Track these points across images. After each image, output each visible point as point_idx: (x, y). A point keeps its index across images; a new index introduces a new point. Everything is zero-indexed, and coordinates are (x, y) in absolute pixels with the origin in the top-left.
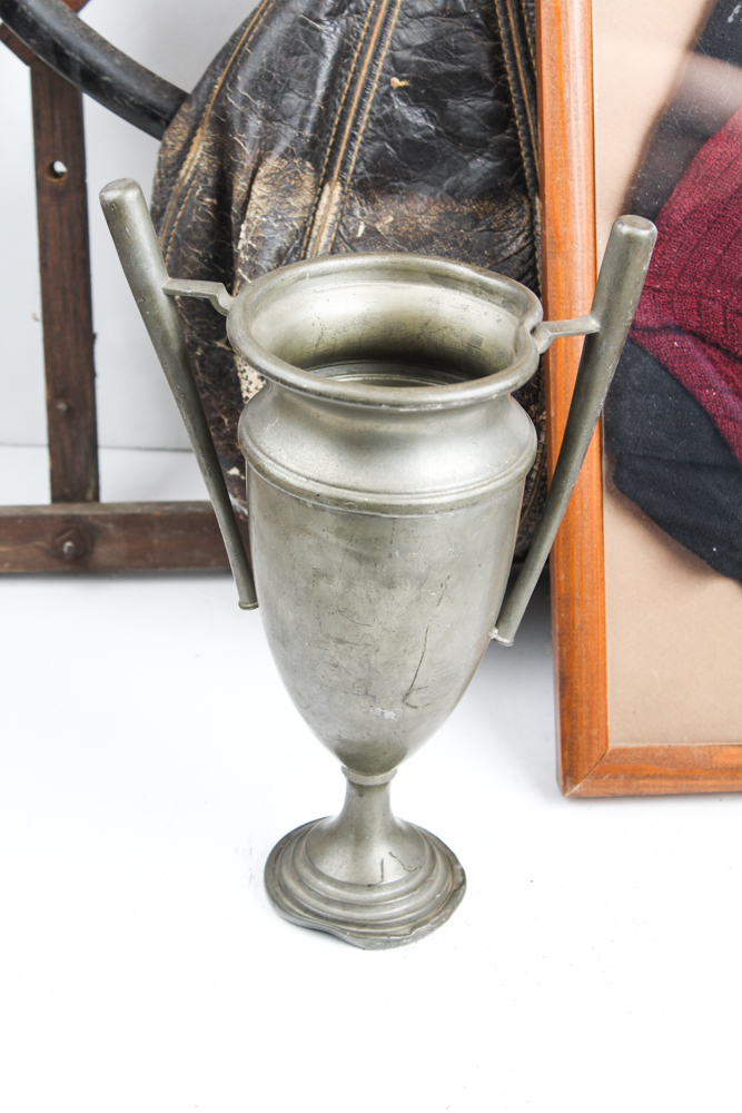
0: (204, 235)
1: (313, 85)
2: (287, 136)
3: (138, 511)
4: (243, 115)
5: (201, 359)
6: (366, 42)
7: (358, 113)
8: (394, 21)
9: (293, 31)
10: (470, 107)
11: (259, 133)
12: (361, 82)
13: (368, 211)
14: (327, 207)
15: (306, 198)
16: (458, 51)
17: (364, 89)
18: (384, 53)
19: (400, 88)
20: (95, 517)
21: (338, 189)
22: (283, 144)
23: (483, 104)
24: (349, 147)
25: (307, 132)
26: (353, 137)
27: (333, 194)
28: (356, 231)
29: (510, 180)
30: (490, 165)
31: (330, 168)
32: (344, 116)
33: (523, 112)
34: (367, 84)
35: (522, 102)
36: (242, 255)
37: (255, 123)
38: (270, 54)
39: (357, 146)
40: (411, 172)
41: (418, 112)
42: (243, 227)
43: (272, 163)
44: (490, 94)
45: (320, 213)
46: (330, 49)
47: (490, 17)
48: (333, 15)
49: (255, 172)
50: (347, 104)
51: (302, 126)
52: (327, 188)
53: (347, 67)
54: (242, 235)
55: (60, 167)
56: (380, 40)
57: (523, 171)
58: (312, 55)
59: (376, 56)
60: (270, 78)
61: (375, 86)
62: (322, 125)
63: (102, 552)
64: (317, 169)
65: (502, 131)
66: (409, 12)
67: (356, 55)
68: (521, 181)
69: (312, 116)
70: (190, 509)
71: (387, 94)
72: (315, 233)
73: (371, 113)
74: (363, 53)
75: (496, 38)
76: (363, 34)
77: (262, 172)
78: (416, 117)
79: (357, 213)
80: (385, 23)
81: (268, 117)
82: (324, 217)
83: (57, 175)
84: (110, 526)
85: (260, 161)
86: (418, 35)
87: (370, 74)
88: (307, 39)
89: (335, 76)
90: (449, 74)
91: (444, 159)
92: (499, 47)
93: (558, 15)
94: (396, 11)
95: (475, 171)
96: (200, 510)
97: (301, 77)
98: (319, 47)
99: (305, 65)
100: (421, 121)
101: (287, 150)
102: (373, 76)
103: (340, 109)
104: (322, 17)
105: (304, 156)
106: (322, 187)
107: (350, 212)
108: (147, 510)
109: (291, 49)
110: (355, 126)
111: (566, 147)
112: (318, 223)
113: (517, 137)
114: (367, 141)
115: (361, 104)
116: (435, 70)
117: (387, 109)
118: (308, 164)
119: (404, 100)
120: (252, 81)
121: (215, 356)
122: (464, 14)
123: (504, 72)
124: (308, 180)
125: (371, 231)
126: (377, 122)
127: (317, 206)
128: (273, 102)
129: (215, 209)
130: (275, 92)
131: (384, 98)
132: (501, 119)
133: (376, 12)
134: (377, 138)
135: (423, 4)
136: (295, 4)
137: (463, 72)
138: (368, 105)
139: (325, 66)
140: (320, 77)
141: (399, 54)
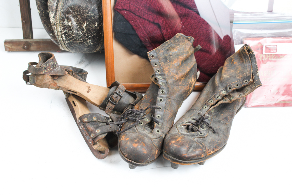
3: (38, 40)
5: (44, 14)
20: (30, 41)
63: (32, 48)
70: (48, 40)
84: (33, 43)
108: (40, 40)
121: (46, 13)
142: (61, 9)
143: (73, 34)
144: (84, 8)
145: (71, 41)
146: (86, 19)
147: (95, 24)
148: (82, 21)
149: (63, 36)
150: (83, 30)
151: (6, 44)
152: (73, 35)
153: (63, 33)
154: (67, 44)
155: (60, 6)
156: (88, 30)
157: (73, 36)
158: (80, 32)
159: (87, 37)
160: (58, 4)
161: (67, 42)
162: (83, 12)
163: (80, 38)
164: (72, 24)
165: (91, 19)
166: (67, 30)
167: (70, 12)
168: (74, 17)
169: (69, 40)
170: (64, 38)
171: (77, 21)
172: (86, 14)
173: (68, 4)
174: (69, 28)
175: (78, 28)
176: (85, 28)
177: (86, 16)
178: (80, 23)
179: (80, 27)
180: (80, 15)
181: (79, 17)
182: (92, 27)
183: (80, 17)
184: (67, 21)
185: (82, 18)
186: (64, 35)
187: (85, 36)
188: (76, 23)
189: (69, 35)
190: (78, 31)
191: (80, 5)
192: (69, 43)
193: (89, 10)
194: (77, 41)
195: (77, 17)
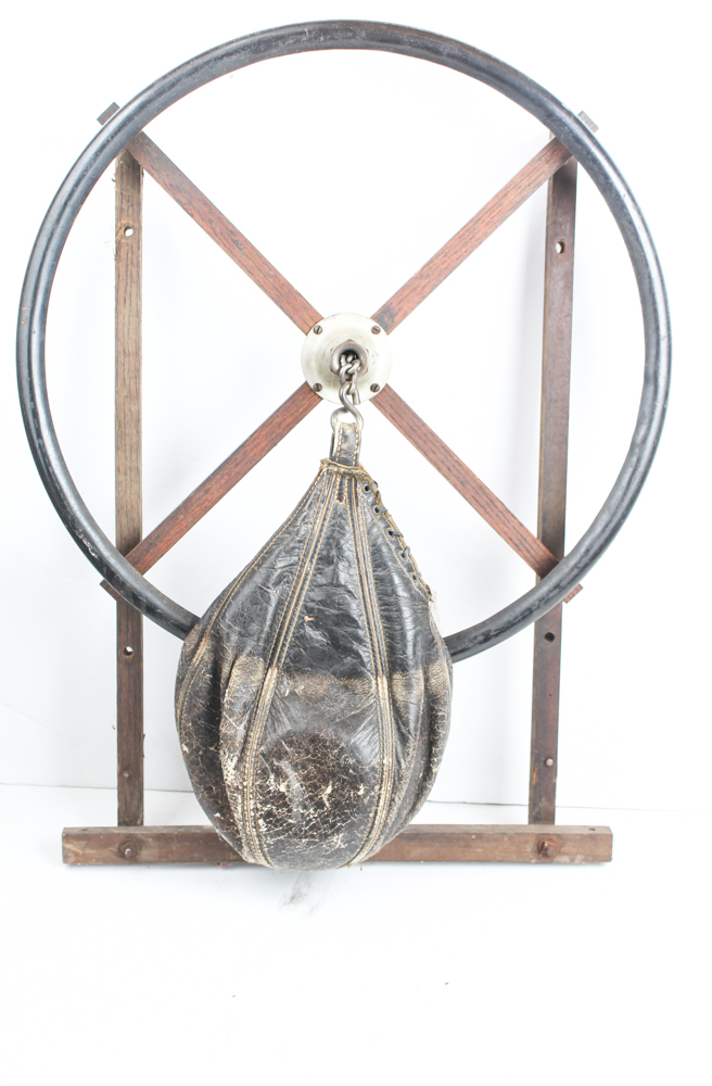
0: (205, 693)
1: (265, 619)
2: (250, 644)
3: (165, 831)
4: (228, 634)
5: (202, 756)
6: (292, 597)
7: (287, 633)
8: (306, 587)
9: (255, 592)
10: (345, 632)
11: (236, 643)
12: (289, 617)
13: (291, 683)
14: (270, 680)
15: (260, 676)
16: (339, 604)
17: (290, 621)
18: (301, 603)
19: (309, 621)
20: (142, 834)
21: (276, 670)
22: (249, 649)
23: (351, 630)
24: (282, 650)
25: (261, 644)
26: (284, 645)
27: (273, 673)
28: (285, 693)
30: (354, 661)
31: (272, 660)
32: (279, 634)
34: (292, 618)
36: (226, 705)
37: (234, 637)
38: (243, 604)
39: (286, 649)
40: (314, 663)
41: (318, 633)
42: (227, 691)
43: (242, 659)
44: (355, 625)
45: (266, 683)
46: (274, 602)
48: (277, 584)
49: (234, 663)
50: (281, 628)
51: (258, 640)
52: (270, 670)
53: (282, 610)
54: (226, 695)
55: (129, 649)
56: (299, 596)
58: (265, 604)
59: (296, 605)
60: (242, 615)
61: (296, 620)
62: (267, 641)
63: (144, 854)
64: (265, 661)
66: (315, 584)
67: (287, 604)
69: (263, 635)
70: (193, 831)
71: (302, 624)
72: (263, 693)
73: (294, 633)
74: (290, 603)
76: (290, 594)
77: (237, 663)
78: (316, 635)
79: (285, 683)
80: (302, 589)
81: (241, 635)
82: (268, 685)
83: (129, 654)
84: (150, 840)
85: (236, 657)
86: (318, 595)
87: (294, 613)
88: (262, 596)
89: (275, 614)
90: (334, 615)
91: (330, 657)
94: (308, 582)
95: (347, 664)
96: (199, 831)
97: (258, 615)
98: (268, 601)
99: (261, 610)
100: (320, 638)
101: (251, 652)
102: (295, 611)
103: (278, 631)
104: (270, 585)
105: (259, 655)
106: (268, 670)
107: (282, 682)
108: (170, 831)
109: (254, 601)
110: (285, 639)
112: (265, 688)
113: (368, 647)
114: (291, 647)
115: (288, 628)
116: (328, 613)
117: (302, 632)
118: (261, 659)
119: (311, 627)
120: (233, 617)
121: (209, 755)
122: (342, 586)
124: (261, 666)
125: (293, 693)
126: (297, 638)
127: (265, 679)
128: (244, 628)
129: (211, 680)
130: (245, 622)
131: (301, 626)
133: (297, 583)
134: (296, 646)
135: (321, 580)
136: (258, 579)
137: (342, 614)
138: (292, 629)
139: (271, 610)
140: (269, 616)
141: (309, 604)
142: (260, 744)
143: (290, 817)
144: (328, 744)
145: (282, 837)
146: (333, 775)
147: (359, 790)
148: (319, 780)
149: (261, 822)
150: (320, 805)
151: (68, 842)
152: (290, 821)
153: (261, 815)
154: (269, 845)
155: (256, 735)
156: (336, 805)
157: (290, 824)
158: (311, 811)
159: (333, 826)
160: (248, 729)
161: (271, 841)
162: (325, 755)
163: (311, 829)
164: (288, 786)
165: (347, 774)
166: (273, 804)
167: (286, 753)
168: (295, 767)
169: (277, 833)
170: (263, 829)
171: (304, 780)
172: (332, 760)
173: (281, 731)
174: (281, 799)
175: (306, 799)
176: (328, 800)
177: (334, 766)
178: (313, 786)
179: (311, 798)
180: (314, 761)
181: (310, 767)
182: (349, 798)
183: (315, 767)
184: (275, 781)
185: (319, 771)
186: (265, 820)
187: (328, 822)
188: (302, 785)
189: (277, 821)
190: (305, 807)
191: (317, 735)
192: (276, 843)
193: (343, 748)
194: (301, 838)
195: (304, 767)
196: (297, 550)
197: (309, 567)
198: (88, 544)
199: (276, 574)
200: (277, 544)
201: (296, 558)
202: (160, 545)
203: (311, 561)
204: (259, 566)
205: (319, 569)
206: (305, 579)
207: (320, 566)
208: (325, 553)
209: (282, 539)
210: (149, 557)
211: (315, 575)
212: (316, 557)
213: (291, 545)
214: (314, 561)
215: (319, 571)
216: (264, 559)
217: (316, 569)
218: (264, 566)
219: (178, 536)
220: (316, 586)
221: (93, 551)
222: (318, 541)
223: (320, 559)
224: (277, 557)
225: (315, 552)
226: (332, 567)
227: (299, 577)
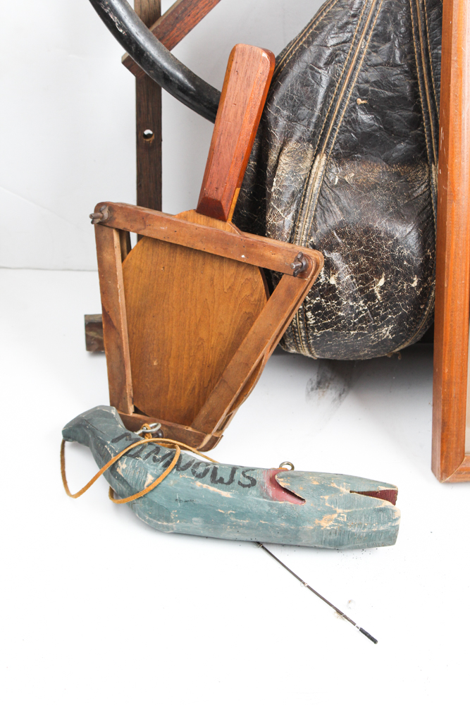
0: (249, 182)
1: (315, 102)
2: (299, 130)
4: (276, 118)
6: (344, 78)
7: (337, 116)
8: (360, 67)
9: (305, 73)
10: (400, 115)
11: (285, 128)
12: (340, 100)
13: (340, 170)
14: (318, 168)
15: (308, 163)
16: (395, 85)
17: (341, 105)
18: (353, 84)
19: (362, 104)
21: (325, 157)
22: (298, 135)
23: (408, 113)
24: (332, 135)
25: (311, 129)
26: (334, 130)
27: (322, 160)
28: (334, 181)
29: (420, 155)
30: (408, 147)
31: (320, 146)
32: (329, 118)
33: (428, 118)
34: (343, 100)
35: (427, 113)
36: (274, 195)
37: (282, 122)
38: (292, 85)
39: (336, 135)
40: (364, 149)
41: (370, 117)
42: (275, 180)
43: (292, 145)
44: (412, 109)
45: (313, 171)
46: (325, 83)
47: (412, 67)
48: (327, 64)
49: (281, 150)
50: (331, 112)
51: (309, 125)
52: (318, 157)
53: (333, 92)
54: (274, 184)
56: (351, 78)
57: (426, 150)
58: (315, 86)
59: (348, 87)
60: (292, 99)
61: (347, 102)
62: (317, 126)
64: (314, 148)
65: (416, 129)
66: (369, 63)
67: (337, 85)
68: (425, 155)
69: (314, 120)
71: (354, 107)
72: (311, 182)
73: (344, 117)
74: (341, 84)
75: (415, 78)
76: (342, 74)
77: (286, 150)
78: (365, 117)
79: (334, 171)
80: (355, 69)
81: (289, 119)
82: (316, 173)
85: (284, 144)
86: (373, 75)
87: (345, 96)
88: (313, 78)
89: (326, 97)
90: (389, 98)
91: (382, 143)
92: (417, 83)
93: (461, 72)
94: (361, 62)
95: (400, 150)
98: (319, 82)
99: (312, 92)
100: (372, 122)
101: (301, 138)
102: (347, 94)
103: (327, 114)
104: (321, 65)
105: (309, 141)
106: (315, 156)
107: (330, 170)
109: (305, 83)
110: (335, 124)
111: (460, 144)
112: (313, 176)
113: (424, 132)
114: (341, 132)
115: (339, 112)
116: (382, 95)
117: (354, 115)
118: (311, 146)
119: (364, 111)
120: (282, 100)
122: (400, 65)
123: (419, 96)
124: (310, 153)
125: (342, 182)
127: (312, 166)
128: (293, 112)
129: (256, 167)
130: (294, 106)
131: (352, 109)
132: (416, 123)
133: (350, 62)
134: (348, 131)
135: (376, 59)
136: (307, 57)
137: (398, 97)
138: (343, 113)
139: (322, 92)
140: (320, 98)
141: (362, 86)
142: (310, 236)
143: (339, 310)
144: (382, 235)
145: (330, 330)
146: (387, 267)
147: (412, 282)
148: (371, 273)
149: (309, 314)
150: (372, 297)
151: (91, 330)
152: (340, 313)
153: (310, 308)
154: (315, 337)
155: (305, 225)
156: (388, 297)
157: (339, 317)
158: (361, 303)
159: (383, 318)
160: (295, 219)
161: (317, 333)
162: (380, 246)
163: (360, 321)
164: (338, 279)
165: (402, 266)
166: (322, 296)
167: (338, 244)
168: (346, 259)
169: (326, 326)
170: (312, 322)
171: (355, 272)
172: (387, 252)
173: (332, 221)
174: (329, 292)
175: (356, 292)
176: (380, 292)
177: (387, 258)
178: (364, 278)
179: (361, 290)
180: (366, 253)
181: (362, 259)
182: (402, 290)
183: (368, 259)
184: (325, 273)
185: (372, 263)
186: (313, 313)
187: (378, 314)
188: (352, 278)
189: (326, 313)
190: (355, 300)
191: (371, 226)
192: (322, 335)
193: (397, 240)
194: (349, 330)
195: (355, 259)
196: (350, 26)
197: (364, 45)
198: (115, 19)
199: (328, 52)
200: (328, 18)
201: (350, 35)
202: (187, 19)
203: (365, 38)
204: (309, 43)
205: (374, 46)
206: (359, 58)
207: (375, 44)
208: (380, 28)
209: (335, 14)
210: (175, 32)
211: (369, 54)
212: (371, 33)
213: (345, 20)
214: (369, 38)
215: (374, 49)
216: (314, 36)
217: (370, 47)
218: (315, 43)
219: (206, 9)
220: (369, 66)
221: (120, 26)
222: (374, 16)
223: (375, 35)
224: (329, 33)
225: (370, 27)
226: (388, 45)
227: (352, 56)
